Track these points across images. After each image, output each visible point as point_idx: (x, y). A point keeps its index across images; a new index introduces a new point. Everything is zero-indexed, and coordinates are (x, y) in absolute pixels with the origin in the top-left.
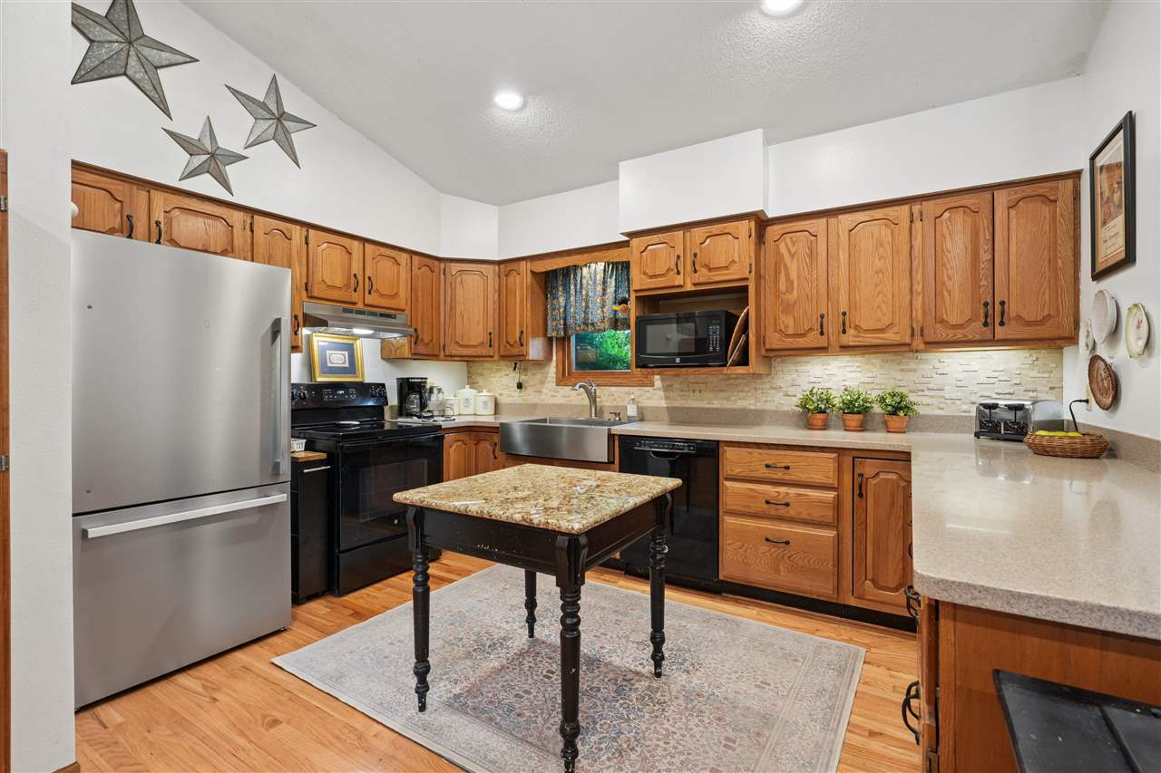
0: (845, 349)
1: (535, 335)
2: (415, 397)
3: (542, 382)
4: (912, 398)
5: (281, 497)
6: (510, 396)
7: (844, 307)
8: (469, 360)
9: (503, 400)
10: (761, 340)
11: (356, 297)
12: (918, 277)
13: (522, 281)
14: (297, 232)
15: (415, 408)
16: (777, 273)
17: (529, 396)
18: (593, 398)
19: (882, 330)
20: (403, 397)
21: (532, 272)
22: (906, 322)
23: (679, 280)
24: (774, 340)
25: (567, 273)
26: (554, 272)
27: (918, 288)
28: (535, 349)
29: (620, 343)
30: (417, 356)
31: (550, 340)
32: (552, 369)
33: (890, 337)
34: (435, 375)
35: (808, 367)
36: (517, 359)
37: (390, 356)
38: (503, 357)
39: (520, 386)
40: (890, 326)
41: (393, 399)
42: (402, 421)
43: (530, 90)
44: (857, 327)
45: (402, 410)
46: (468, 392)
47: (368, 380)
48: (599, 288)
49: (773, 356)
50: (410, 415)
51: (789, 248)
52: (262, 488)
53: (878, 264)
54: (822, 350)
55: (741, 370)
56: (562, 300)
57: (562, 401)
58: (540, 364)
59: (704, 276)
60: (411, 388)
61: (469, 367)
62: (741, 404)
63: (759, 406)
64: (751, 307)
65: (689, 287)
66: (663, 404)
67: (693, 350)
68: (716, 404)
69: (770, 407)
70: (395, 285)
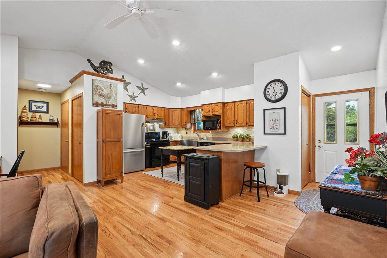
0: (237, 126)
1: (188, 123)
2: (165, 135)
3: (190, 132)
4: (250, 135)
5: (144, 150)
6: (185, 135)
7: (236, 119)
8: (177, 128)
9: (183, 136)
10: (224, 124)
11: (155, 117)
12: (247, 114)
13: (186, 112)
14: (145, 107)
15: (165, 137)
16: (227, 112)
17: (188, 135)
18: (199, 135)
19: (242, 123)
20: (163, 135)
21: (188, 111)
22: (245, 122)
23: (210, 114)
24: (226, 125)
25: (194, 110)
26: (192, 110)
27: (247, 116)
28: (188, 126)
29: (202, 125)
30: (165, 127)
31: (192, 124)
32: (192, 130)
33: (243, 124)
34: (170, 131)
35: (234, 130)
36: (185, 128)
37: (161, 127)
38: (182, 127)
39: (186, 133)
40: (243, 122)
41: (161, 136)
42: (163, 140)
43: (182, 83)
44: (238, 123)
45: (163, 138)
46: (176, 134)
47: (157, 132)
48: (200, 114)
49: (228, 128)
50: (164, 138)
51: (227, 108)
52: (141, 148)
53: (241, 111)
54: (234, 127)
55: (220, 130)
56: (193, 116)
57: (194, 136)
58: (190, 128)
59: (214, 113)
60: (165, 133)
62: (224, 137)
63: (227, 137)
64: (221, 119)
65: (212, 115)
66: (211, 137)
67: (212, 126)
68: (220, 137)
69: (229, 137)
70: (162, 114)
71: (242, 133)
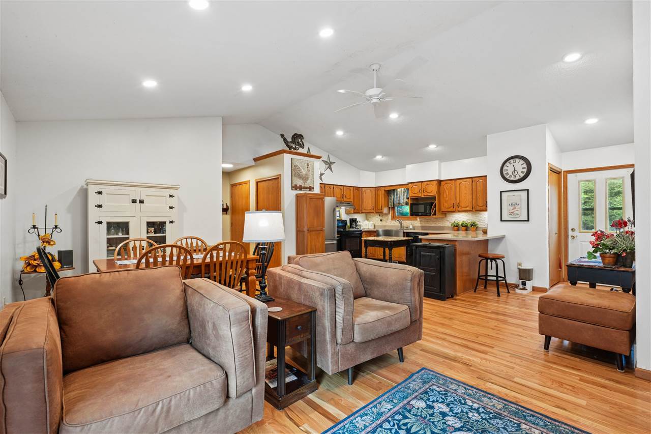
0: (459, 211)
1: (385, 207)
2: (354, 223)
3: (387, 219)
4: (477, 223)
5: (336, 242)
6: (378, 223)
7: (458, 202)
8: (366, 213)
9: (376, 224)
10: (440, 209)
11: (343, 200)
12: (474, 195)
13: (382, 193)
14: (332, 186)
15: (354, 226)
16: (444, 193)
17: (384, 223)
18: (401, 224)
19: (466, 207)
20: (351, 224)
21: (385, 190)
22: (470, 205)
23: (420, 195)
24: (443, 209)
25: (394, 190)
26: (391, 190)
27: (474, 197)
28: (385, 210)
29: (407, 209)
30: (354, 213)
31: (390, 208)
32: (390, 216)
33: (468, 209)
34: (358, 217)
35: (453, 216)
36: (380, 213)
37: (348, 213)
38: (377, 213)
39: (381, 220)
40: (468, 206)
41: (349, 224)
42: (351, 229)
43: (383, 155)
44: (461, 207)
45: (351, 227)
46: (366, 222)
47: (343, 219)
48: (403, 194)
49: (445, 214)
50: (353, 228)
51: (445, 186)
52: (332, 240)
53: (465, 192)
54: (454, 212)
55: (434, 216)
56: (393, 197)
57: (393, 224)
58: (386, 214)
59: (426, 194)
60: (353, 221)
61: (366, 215)
62: (439, 225)
63: (443, 225)
64: (437, 202)
65: (423, 196)
66: (420, 225)
67: (423, 211)
68: (433, 225)
69: (446, 225)
70: (350, 196)
71: (465, 220)
